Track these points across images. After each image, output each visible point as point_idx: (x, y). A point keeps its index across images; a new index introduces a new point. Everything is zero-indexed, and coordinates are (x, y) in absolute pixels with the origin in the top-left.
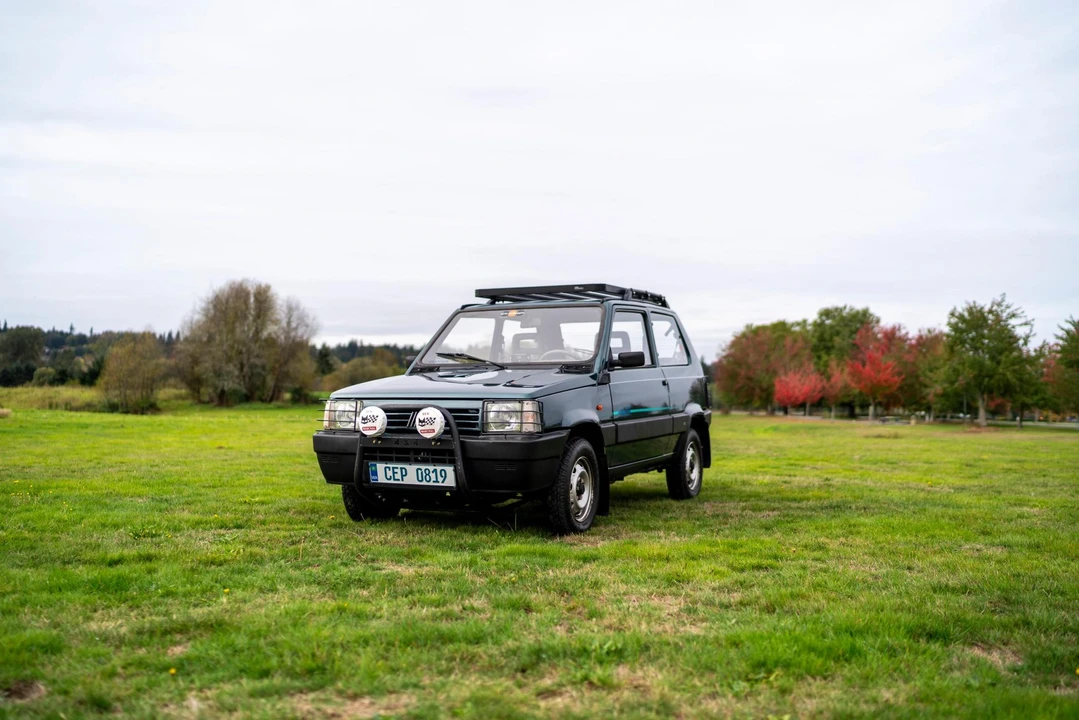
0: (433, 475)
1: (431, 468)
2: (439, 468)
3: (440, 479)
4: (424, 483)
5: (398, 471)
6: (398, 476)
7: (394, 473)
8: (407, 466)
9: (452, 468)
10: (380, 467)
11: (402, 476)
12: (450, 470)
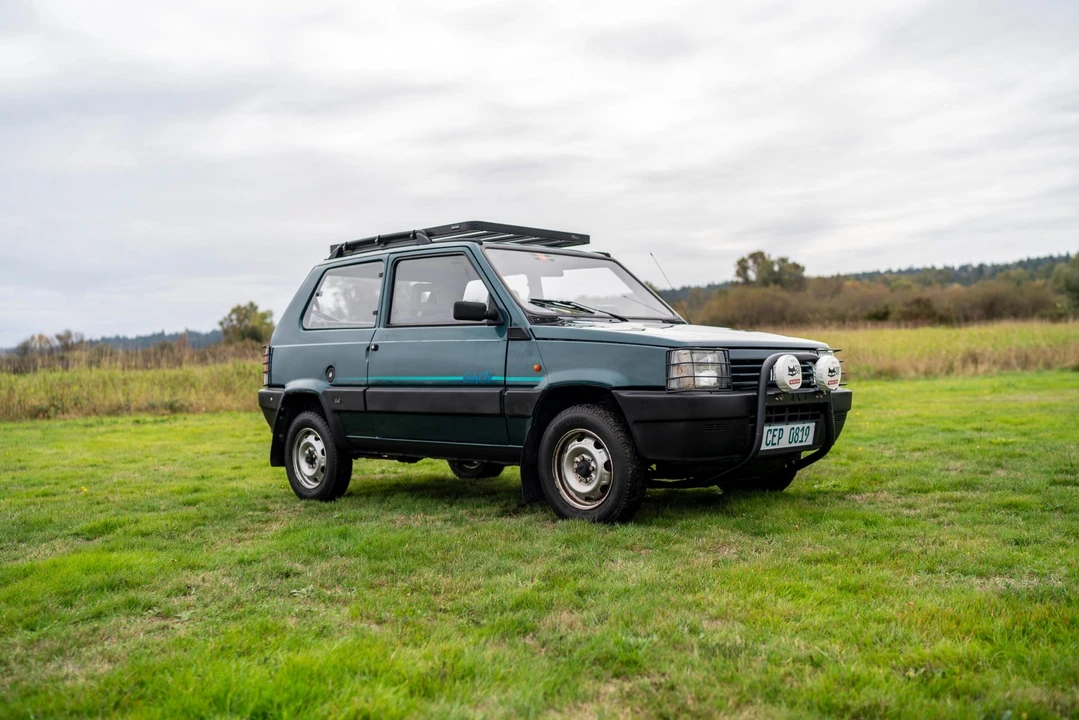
0: (800, 434)
1: (801, 426)
2: (806, 425)
3: (805, 437)
4: (793, 445)
5: (776, 433)
6: (775, 440)
7: (774, 436)
8: (784, 427)
9: (814, 424)
10: (766, 429)
11: (780, 438)
12: (812, 425)
